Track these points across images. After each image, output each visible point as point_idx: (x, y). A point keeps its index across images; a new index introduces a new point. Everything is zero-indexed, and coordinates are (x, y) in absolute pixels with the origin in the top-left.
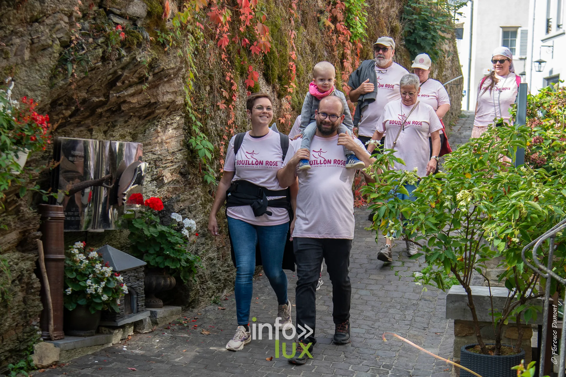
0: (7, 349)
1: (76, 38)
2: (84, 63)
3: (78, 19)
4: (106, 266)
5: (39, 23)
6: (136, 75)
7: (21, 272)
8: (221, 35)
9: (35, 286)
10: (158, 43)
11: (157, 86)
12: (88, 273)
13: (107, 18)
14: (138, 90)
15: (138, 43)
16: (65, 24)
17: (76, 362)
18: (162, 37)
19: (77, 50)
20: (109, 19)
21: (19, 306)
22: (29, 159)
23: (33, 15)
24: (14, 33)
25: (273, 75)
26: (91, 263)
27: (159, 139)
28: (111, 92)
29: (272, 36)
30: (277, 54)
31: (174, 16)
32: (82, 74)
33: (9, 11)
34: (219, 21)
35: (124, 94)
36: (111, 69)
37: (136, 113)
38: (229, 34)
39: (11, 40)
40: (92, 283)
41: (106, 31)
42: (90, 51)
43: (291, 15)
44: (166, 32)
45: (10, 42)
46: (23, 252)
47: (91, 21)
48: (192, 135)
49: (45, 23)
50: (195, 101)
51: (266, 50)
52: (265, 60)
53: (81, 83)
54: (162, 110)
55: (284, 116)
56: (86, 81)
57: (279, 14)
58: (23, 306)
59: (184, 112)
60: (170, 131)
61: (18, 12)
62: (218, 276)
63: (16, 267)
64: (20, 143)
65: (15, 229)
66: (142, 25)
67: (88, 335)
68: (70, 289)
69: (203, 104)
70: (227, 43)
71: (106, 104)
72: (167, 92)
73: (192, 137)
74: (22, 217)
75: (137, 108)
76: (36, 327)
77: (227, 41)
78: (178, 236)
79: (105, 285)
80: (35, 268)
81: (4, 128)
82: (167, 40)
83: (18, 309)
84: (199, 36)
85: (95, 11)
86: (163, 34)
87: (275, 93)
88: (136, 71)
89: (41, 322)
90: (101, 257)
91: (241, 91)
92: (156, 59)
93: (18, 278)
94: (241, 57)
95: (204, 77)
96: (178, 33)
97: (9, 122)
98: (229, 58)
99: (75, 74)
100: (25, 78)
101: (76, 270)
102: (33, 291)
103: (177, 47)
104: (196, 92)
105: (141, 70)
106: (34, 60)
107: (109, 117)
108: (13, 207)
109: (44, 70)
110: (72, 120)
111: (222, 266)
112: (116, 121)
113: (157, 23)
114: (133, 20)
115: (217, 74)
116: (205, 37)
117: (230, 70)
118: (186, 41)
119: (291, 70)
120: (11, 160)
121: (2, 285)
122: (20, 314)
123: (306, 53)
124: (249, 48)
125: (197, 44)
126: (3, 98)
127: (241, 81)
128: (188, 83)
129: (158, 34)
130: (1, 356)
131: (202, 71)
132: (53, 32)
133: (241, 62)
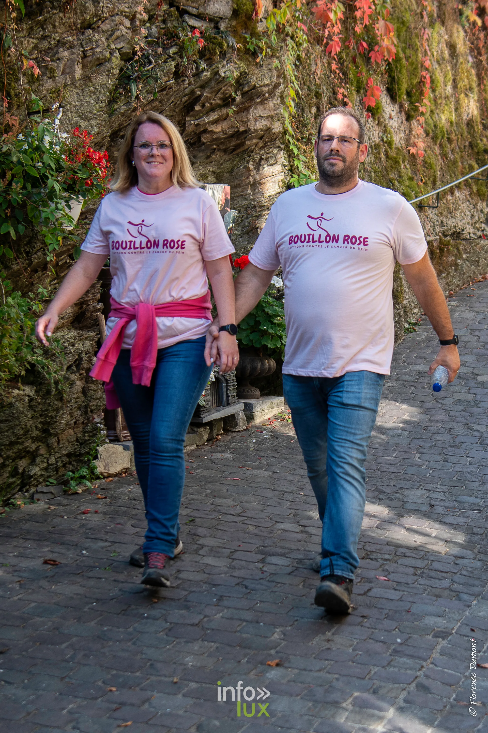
0: (64, 452)
1: (141, 48)
2: (152, 82)
3: (143, 23)
5: (93, 29)
6: (220, 95)
7: (79, 355)
8: (330, 37)
10: (247, 51)
11: (247, 109)
13: (180, 20)
14: (222, 115)
15: (221, 52)
16: (126, 30)
18: (252, 43)
19: (142, 64)
20: (183, 21)
21: (78, 398)
22: (84, 210)
23: (85, 20)
24: (60, 43)
25: (399, 89)
27: (251, 179)
28: (188, 119)
29: (399, 37)
30: (404, 61)
31: (268, 15)
32: (150, 95)
33: (54, 14)
34: (327, 19)
35: (204, 120)
36: (186, 88)
37: (221, 146)
38: (341, 36)
39: (57, 52)
41: (179, 38)
42: (158, 64)
43: (424, 8)
44: (258, 37)
45: (56, 56)
46: (81, 329)
47: (160, 24)
48: (293, 173)
49: (100, 29)
50: (297, 128)
51: (390, 57)
52: (390, 70)
53: (148, 107)
54: (255, 141)
55: (415, 145)
56: (154, 105)
57: (407, 7)
58: (83, 398)
59: (283, 143)
60: (267, 170)
61: (65, 16)
63: (72, 349)
64: (73, 189)
66: (227, 28)
69: (307, 131)
70: (338, 49)
72: (260, 116)
73: (294, 175)
75: (221, 139)
76: (99, 425)
77: (338, 46)
78: (278, 306)
81: (52, 169)
82: (259, 47)
83: (76, 402)
84: (301, 41)
85: (164, 11)
86: (254, 39)
87: (403, 114)
88: (219, 90)
89: (105, 419)
92: (246, 73)
93: (75, 362)
94: (357, 67)
95: (308, 95)
96: (273, 37)
97: (58, 161)
98: (341, 69)
99: (141, 97)
100: (77, 103)
103: (272, 56)
104: (298, 115)
105: (225, 88)
106: (87, 78)
109: (100, 91)
112: (195, 157)
113: (246, 25)
114: (215, 22)
115: (326, 91)
116: (309, 41)
117: (343, 84)
118: (284, 48)
119: (423, 82)
120: (62, 212)
121: (55, 372)
122: (79, 408)
123: (443, 59)
124: (368, 54)
125: (299, 51)
126: (48, 131)
127: (358, 99)
128: (287, 104)
129: (248, 40)
130: (57, 462)
131: (306, 87)
132: (110, 40)
133: (357, 73)
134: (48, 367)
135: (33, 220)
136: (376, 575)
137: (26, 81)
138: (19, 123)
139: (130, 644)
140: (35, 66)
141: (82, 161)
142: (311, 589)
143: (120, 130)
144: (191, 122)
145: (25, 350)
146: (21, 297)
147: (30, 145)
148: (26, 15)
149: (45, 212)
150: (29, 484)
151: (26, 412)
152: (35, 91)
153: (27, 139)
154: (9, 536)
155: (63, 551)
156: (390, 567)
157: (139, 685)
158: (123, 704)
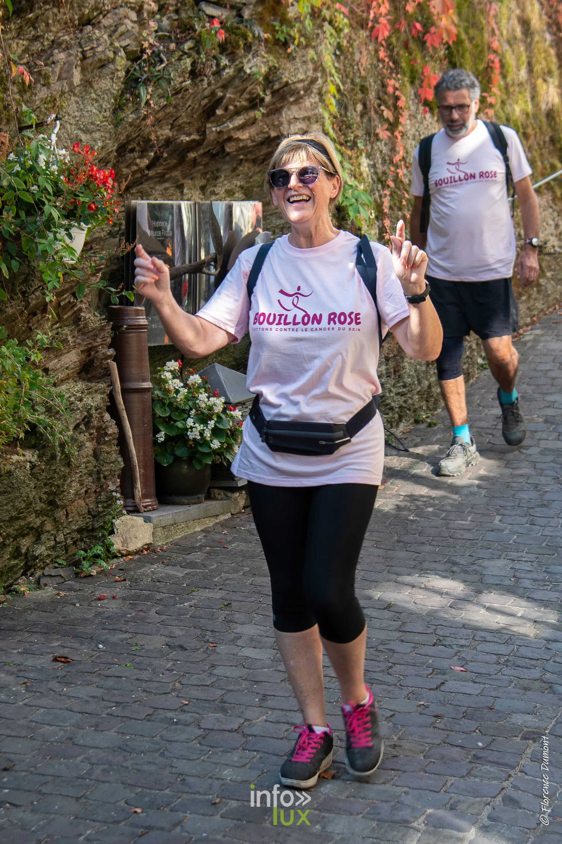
0: (74, 527)
1: (150, 44)
2: (164, 84)
3: (152, 14)
4: (214, 396)
5: (93, 25)
6: (246, 96)
7: (88, 411)
8: (376, 20)
9: (110, 431)
10: (277, 42)
11: (279, 111)
12: (187, 408)
13: (196, 8)
14: (249, 119)
15: (245, 44)
16: (132, 24)
17: (176, 544)
18: (282, 32)
19: (152, 64)
20: (200, 10)
21: (88, 462)
22: (88, 239)
23: (83, 14)
24: (55, 44)
26: (191, 393)
28: (209, 125)
29: (459, 14)
30: (467, 44)
32: (162, 100)
33: (46, 10)
35: (228, 126)
36: (205, 89)
37: (249, 155)
38: (389, 17)
39: (52, 55)
40: (194, 423)
41: (195, 31)
42: (171, 63)
44: (289, 24)
45: (51, 59)
46: (89, 380)
47: (172, 15)
49: (101, 25)
50: (340, 130)
51: (449, 39)
52: (450, 55)
53: (161, 114)
56: (168, 111)
58: (94, 462)
61: (59, 12)
62: (388, 401)
63: (80, 405)
64: (74, 215)
65: (74, 347)
66: (252, 15)
67: (193, 501)
68: (163, 433)
69: (352, 133)
70: (387, 34)
71: (202, 144)
72: (295, 118)
74: (84, 327)
75: (249, 147)
76: (114, 494)
77: (387, 29)
79: (215, 425)
80: (109, 404)
81: (49, 193)
82: (290, 36)
83: (87, 467)
84: (341, 26)
86: (284, 27)
88: (244, 90)
89: (122, 486)
90: (206, 383)
91: (413, 108)
92: (275, 68)
93: (83, 420)
94: (410, 54)
95: (352, 90)
96: (308, 22)
97: (55, 184)
98: (391, 57)
99: (151, 102)
100: (76, 114)
101: (170, 404)
102: (106, 439)
103: (307, 46)
104: (341, 115)
105: (252, 87)
106: (87, 84)
107: (207, 164)
108: (70, 314)
109: (104, 98)
110: (151, 173)
111: (394, 386)
112: (218, 170)
113: (275, 10)
114: (237, 8)
115: (373, 84)
116: (351, 26)
117: (394, 75)
118: (321, 36)
119: (491, 68)
120: (61, 243)
121: (60, 433)
122: (90, 474)
123: (515, 38)
124: (423, 37)
125: (339, 38)
126: (43, 148)
127: (412, 92)
128: (327, 102)
129: (277, 28)
130: (66, 539)
131: (349, 80)
132: (114, 37)
133: (410, 61)
134: (52, 428)
135: (29, 254)
136: (450, 665)
137: (16, 90)
138: (10, 140)
139: (156, 755)
140: (25, 73)
141: (84, 182)
142: (373, 683)
143: (128, 142)
144: (212, 129)
145: (23, 408)
146: (17, 345)
147: (22, 165)
148: (14, 12)
149: (42, 244)
150: (34, 566)
151: (28, 482)
152: (27, 102)
153: (19, 158)
154: (12, 629)
155: (76, 645)
156: (468, 654)
157: (169, 804)
158: (150, 828)
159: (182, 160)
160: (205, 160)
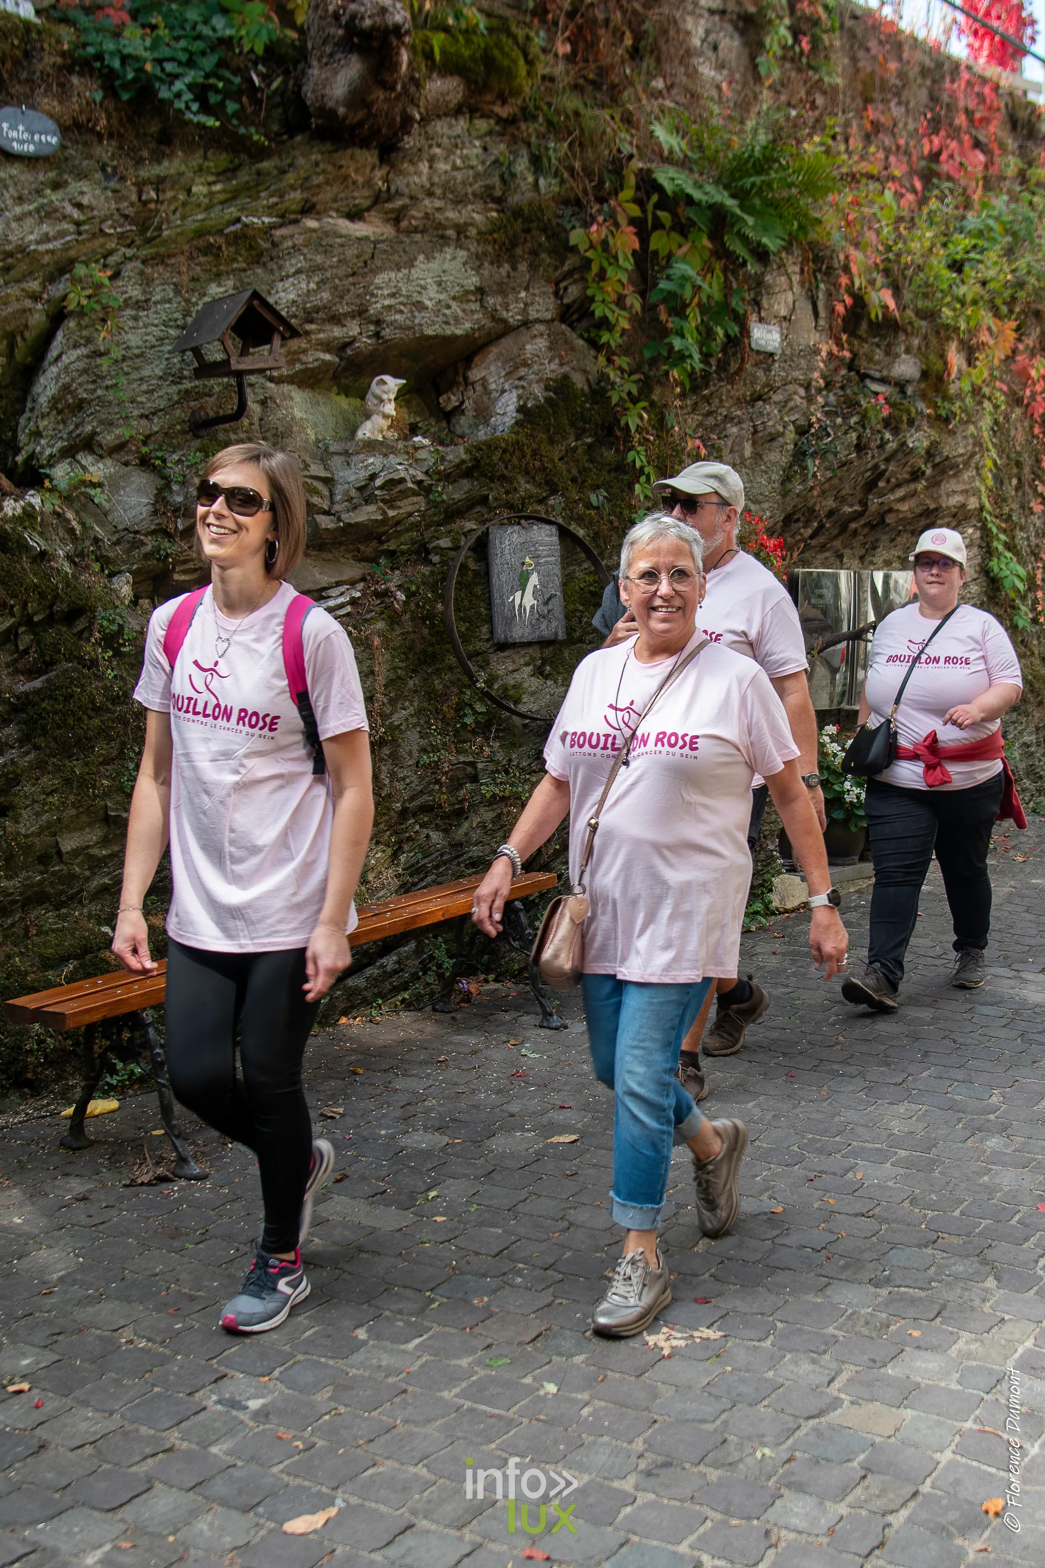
1: (818, 419)
2: (831, 457)
3: (819, 391)
5: (765, 401)
6: (907, 469)
8: (1032, 397)
10: (938, 417)
11: (937, 484)
13: (861, 385)
14: (910, 492)
15: (909, 420)
16: (801, 400)
18: (944, 408)
19: (819, 437)
20: (865, 386)
23: (755, 391)
24: (728, 419)
28: (871, 497)
31: (962, 375)
32: (829, 472)
33: (721, 387)
34: (1029, 377)
35: (890, 498)
36: (869, 462)
39: (725, 429)
40: (851, 786)
41: (861, 406)
42: (838, 437)
44: (952, 400)
45: (724, 433)
47: (838, 391)
48: (992, 556)
49: (772, 401)
50: (996, 503)
53: (827, 486)
56: (833, 482)
59: (980, 521)
61: (733, 388)
66: (915, 391)
67: (851, 864)
69: (1008, 506)
71: (864, 515)
72: (954, 491)
73: (993, 558)
75: (908, 518)
76: (775, 854)
82: (953, 412)
84: (999, 403)
85: (843, 376)
86: (946, 403)
88: (907, 463)
89: (779, 846)
92: (937, 442)
95: (1008, 465)
96: (968, 400)
99: (819, 474)
103: (968, 422)
104: (997, 488)
105: (914, 460)
106: (757, 456)
107: (868, 534)
109: (773, 470)
110: (814, 542)
112: (877, 540)
113: (937, 387)
114: (901, 385)
115: (1028, 459)
116: (1008, 402)
118: (981, 412)
125: (997, 414)
128: (984, 476)
129: (940, 404)
131: (1005, 455)
132: (784, 412)
140: (700, 446)
143: (794, 513)
148: (690, 389)
159: (844, 528)
160: (866, 530)
